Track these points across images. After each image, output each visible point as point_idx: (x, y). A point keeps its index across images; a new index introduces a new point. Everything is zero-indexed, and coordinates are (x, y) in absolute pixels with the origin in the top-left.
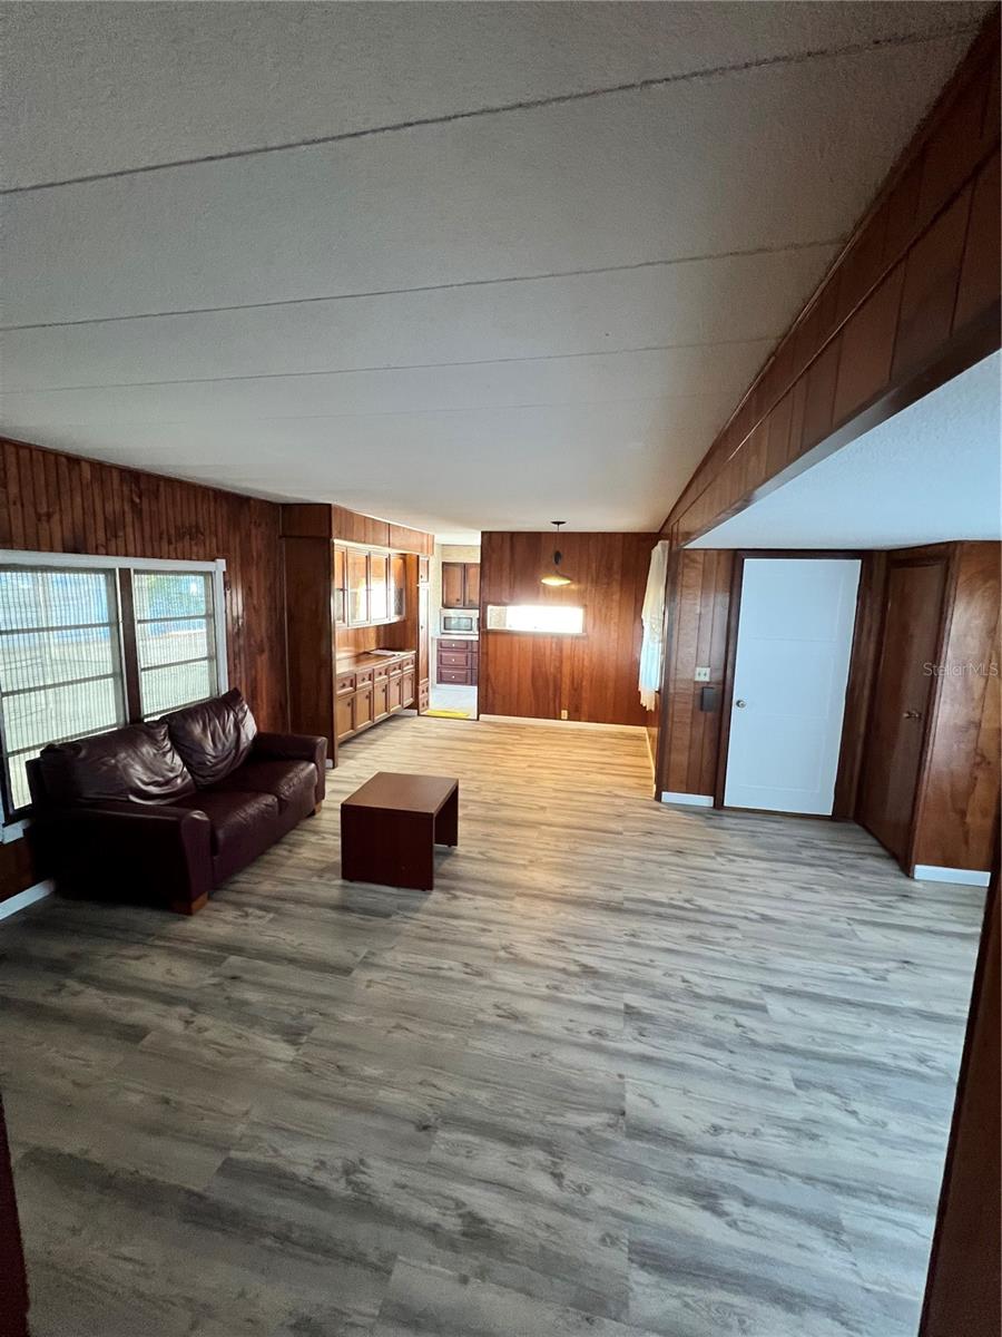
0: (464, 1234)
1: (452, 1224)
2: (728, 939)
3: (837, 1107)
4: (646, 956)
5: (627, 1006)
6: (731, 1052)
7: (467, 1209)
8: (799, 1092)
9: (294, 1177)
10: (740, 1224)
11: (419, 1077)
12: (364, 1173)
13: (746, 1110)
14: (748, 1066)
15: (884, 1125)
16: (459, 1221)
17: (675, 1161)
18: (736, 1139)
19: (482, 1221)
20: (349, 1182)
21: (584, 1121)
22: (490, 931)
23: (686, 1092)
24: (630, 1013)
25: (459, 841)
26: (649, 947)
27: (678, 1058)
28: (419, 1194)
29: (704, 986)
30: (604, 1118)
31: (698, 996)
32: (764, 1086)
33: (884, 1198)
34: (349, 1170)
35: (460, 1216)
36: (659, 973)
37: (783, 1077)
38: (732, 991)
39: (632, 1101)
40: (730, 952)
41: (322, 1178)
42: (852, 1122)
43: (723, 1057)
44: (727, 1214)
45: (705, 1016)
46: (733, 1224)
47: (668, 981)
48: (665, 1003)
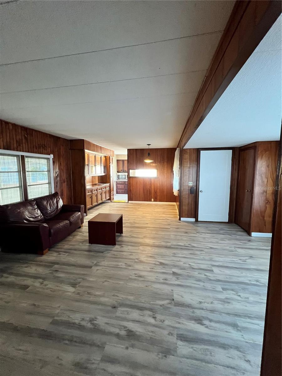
0: (127, 336)
1: (123, 333)
2: (201, 254)
3: (235, 294)
4: (178, 259)
5: (173, 272)
6: (204, 282)
7: (128, 329)
8: (224, 291)
9: (74, 323)
10: (208, 327)
11: (113, 294)
12: (96, 321)
13: (209, 297)
14: (208, 285)
15: (248, 298)
16: (125, 332)
17: (189, 312)
18: (206, 305)
19: (132, 331)
20: (91, 324)
21: (161, 303)
22: (133, 255)
23: (191, 293)
24: (174, 274)
25: (123, 232)
26: (179, 257)
27: (188, 284)
28: (113, 325)
29: (195, 266)
30: (168, 301)
31: (193, 268)
32: (214, 291)
33: (249, 317)
34: (91, 321)
35: (126, 331)
36: (182, 263)
37: (219, 288)
38: (202, 267)
39: (176, 297)
40: (202, 257)
41: (83, 323)
42: (239, 298)
43: (202, 284)
44: (205, 325)
45: (196, 273)
46: (207, 327)
47: (185, 265)
48: (184, 271)
